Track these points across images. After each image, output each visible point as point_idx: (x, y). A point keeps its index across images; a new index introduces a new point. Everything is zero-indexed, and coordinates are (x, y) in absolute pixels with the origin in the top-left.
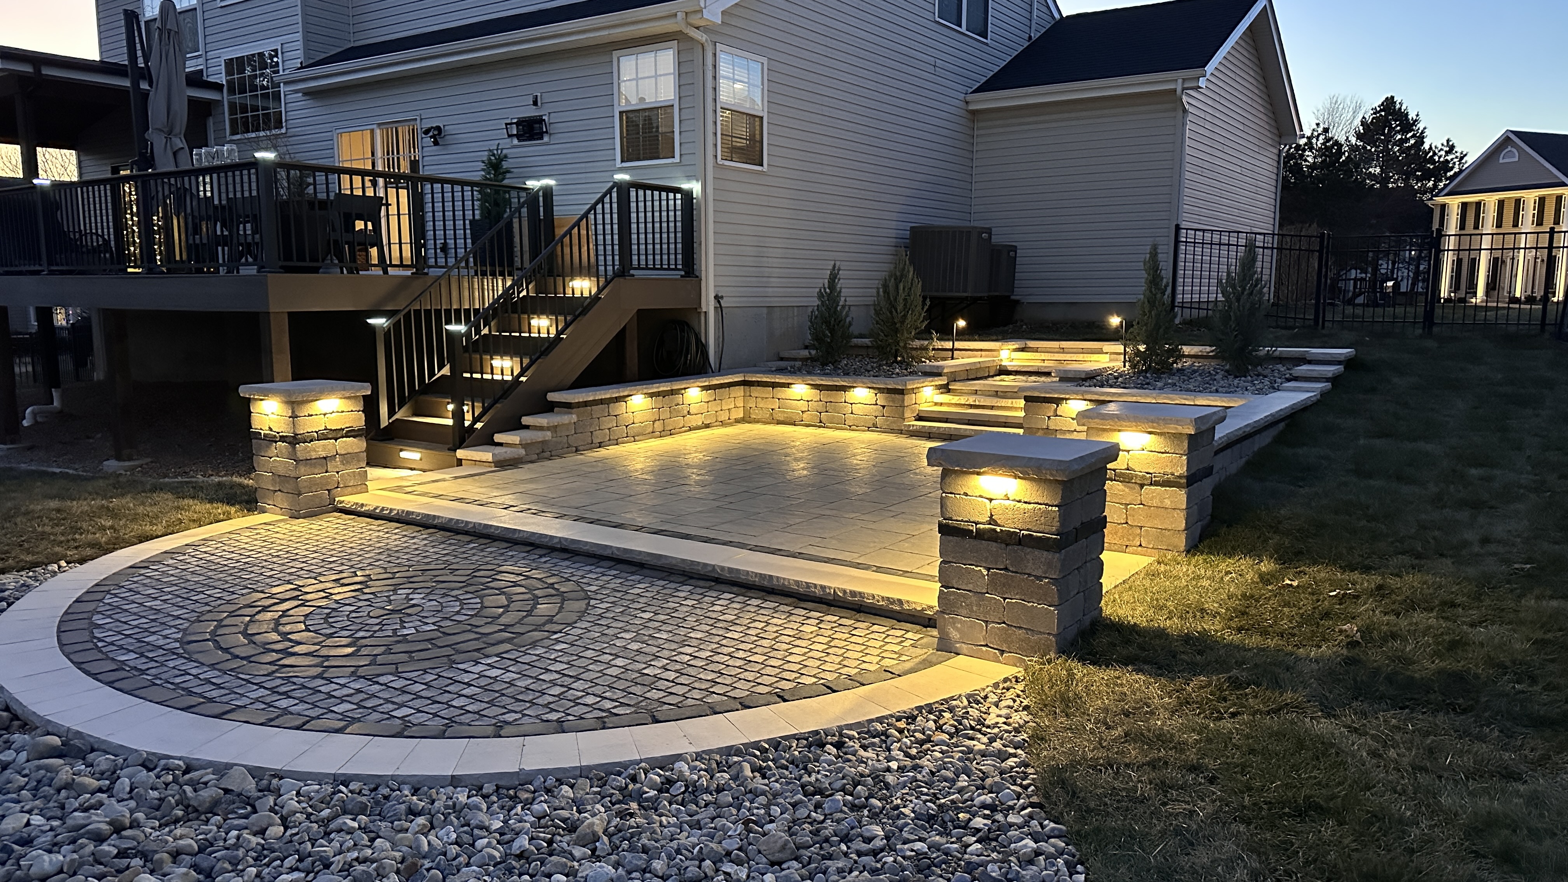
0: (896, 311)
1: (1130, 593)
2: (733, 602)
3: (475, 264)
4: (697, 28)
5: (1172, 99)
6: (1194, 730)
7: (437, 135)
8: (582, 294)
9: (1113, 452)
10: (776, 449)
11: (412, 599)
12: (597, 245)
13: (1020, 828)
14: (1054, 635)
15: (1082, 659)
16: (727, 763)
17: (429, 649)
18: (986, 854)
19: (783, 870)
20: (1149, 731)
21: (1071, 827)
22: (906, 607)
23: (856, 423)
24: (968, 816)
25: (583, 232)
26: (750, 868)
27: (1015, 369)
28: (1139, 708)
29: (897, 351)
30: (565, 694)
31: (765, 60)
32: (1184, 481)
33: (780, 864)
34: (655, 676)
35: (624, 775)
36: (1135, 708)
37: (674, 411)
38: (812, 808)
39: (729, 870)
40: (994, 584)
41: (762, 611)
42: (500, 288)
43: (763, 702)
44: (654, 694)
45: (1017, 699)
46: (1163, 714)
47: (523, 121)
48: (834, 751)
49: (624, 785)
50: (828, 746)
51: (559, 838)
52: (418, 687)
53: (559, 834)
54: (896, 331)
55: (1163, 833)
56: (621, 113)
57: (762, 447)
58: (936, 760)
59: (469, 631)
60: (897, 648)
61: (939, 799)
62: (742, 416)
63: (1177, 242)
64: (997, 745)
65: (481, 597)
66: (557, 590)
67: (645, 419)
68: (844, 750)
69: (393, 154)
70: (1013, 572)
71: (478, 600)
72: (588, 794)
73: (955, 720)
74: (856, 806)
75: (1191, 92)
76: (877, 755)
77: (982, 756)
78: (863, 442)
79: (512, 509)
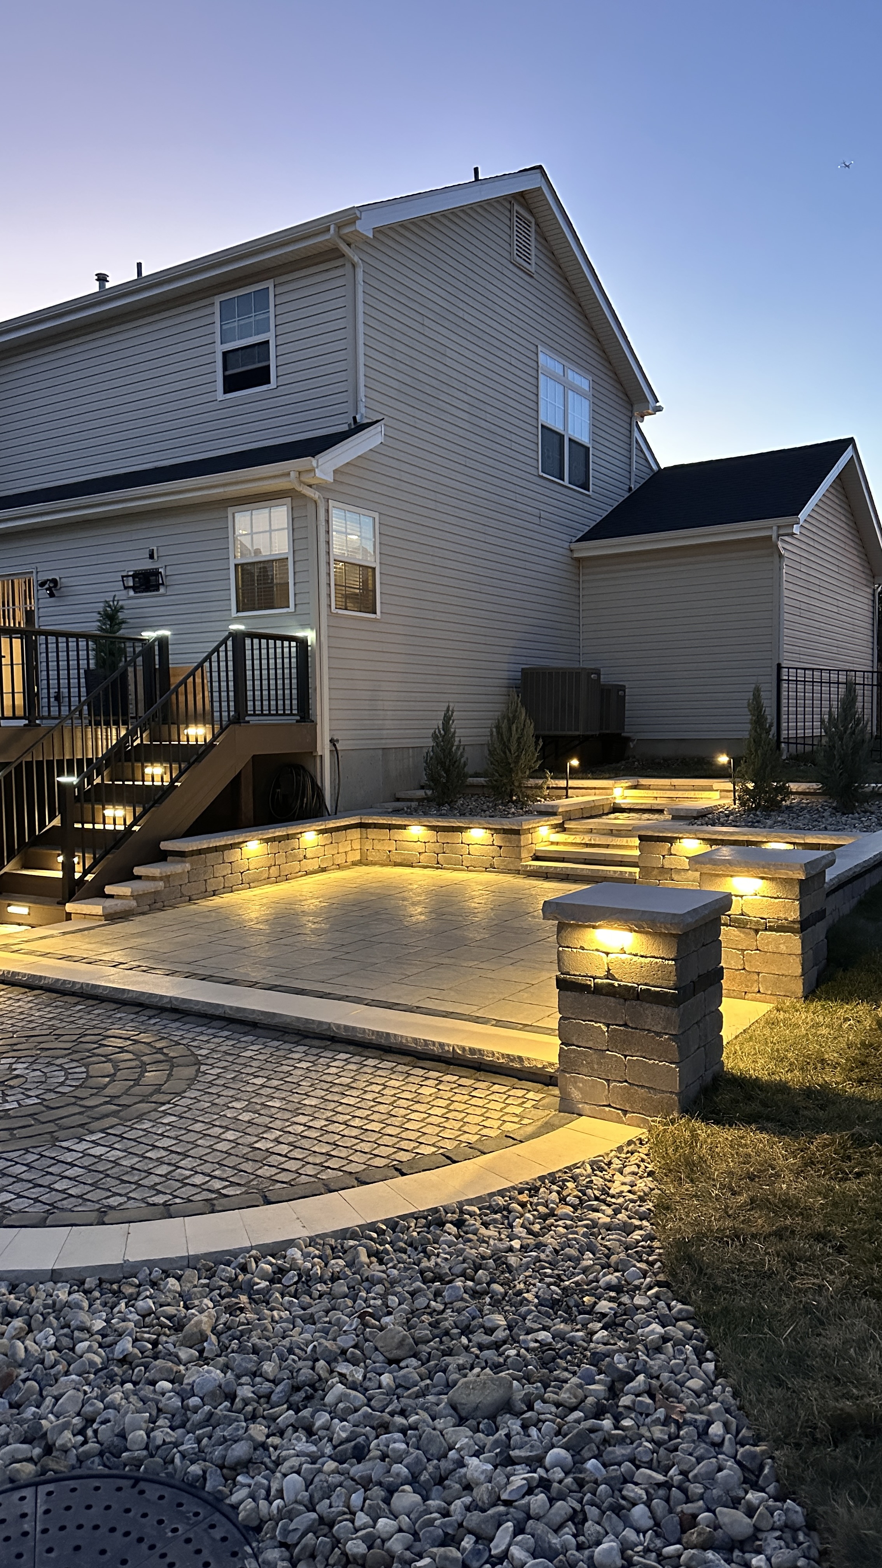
0: (510, 752)
1: (751, 1043)
2: (349, 1063)
3: (89, 714)
4: (310, 486)
5: (768, 545)
6: (820, 1193)
7: (52, 587)
8: (197, 741)
9: (726, 901)
10: (393, 892)
11: (15, 1069)
12: (212, 692)
13: (647, 1311)
14: (676, 1094)
15: (705, 1119)
16: (342, 1247)
17: (32, 1125)
18: (612, 1342)
19: (402, 1368)
20: (775, 1196)
21: (699, 1308)
22: (526, 1064)
23: (474, 863)
24: (593, 1299)
25: (198, 680)
26: (366, 1367)
27: (628, 806)
28: (765, 1170)
29: (512, 790)
30: (173, 1174)
31: (376, 515)
32: (797, 926)
33: (397, 1361)
34: (267, 1150)
35: (233, 1265)
36: (760, 1171)
37: (290, 857)
38: (431, 1296)
39: (344, 1371)
40: (614, 1041)
41: (379, 1072)
42: (114, 737)
43: (378, 1177)
44: (266, 1172)
45: (642, 1164)
46: (789, 1176)
47: (139, 574)
48: (454, 1230)
49: (233, 1276)
50: (448, 1225)
51: (164, 1338)
52: (19, 1169)
53: (165, 1334)
54: (511, 771)
55: (793, 1312)
56: (236, 566)
57: (378, 891)
58: (561, 1236)
59: (74, 1104)
60: (518, 1110)
61: (564, 1281)
62: (358, 858)
63: (779, 680)
64: (622, 1216)
65: (86, 1066)
66: (166, 1055)
67: (261, 865)
68: (465, 1229)
69: (8, 605)
70: (632, 1028)
71: (83, 1069)
72: (195, 1286)
73: (580, 1191)
74: (477, 1292)
75: (786, 538)
76: (499, 1233)
77: (608, 1230)
78: (481, 884)
79: (121, 966)
